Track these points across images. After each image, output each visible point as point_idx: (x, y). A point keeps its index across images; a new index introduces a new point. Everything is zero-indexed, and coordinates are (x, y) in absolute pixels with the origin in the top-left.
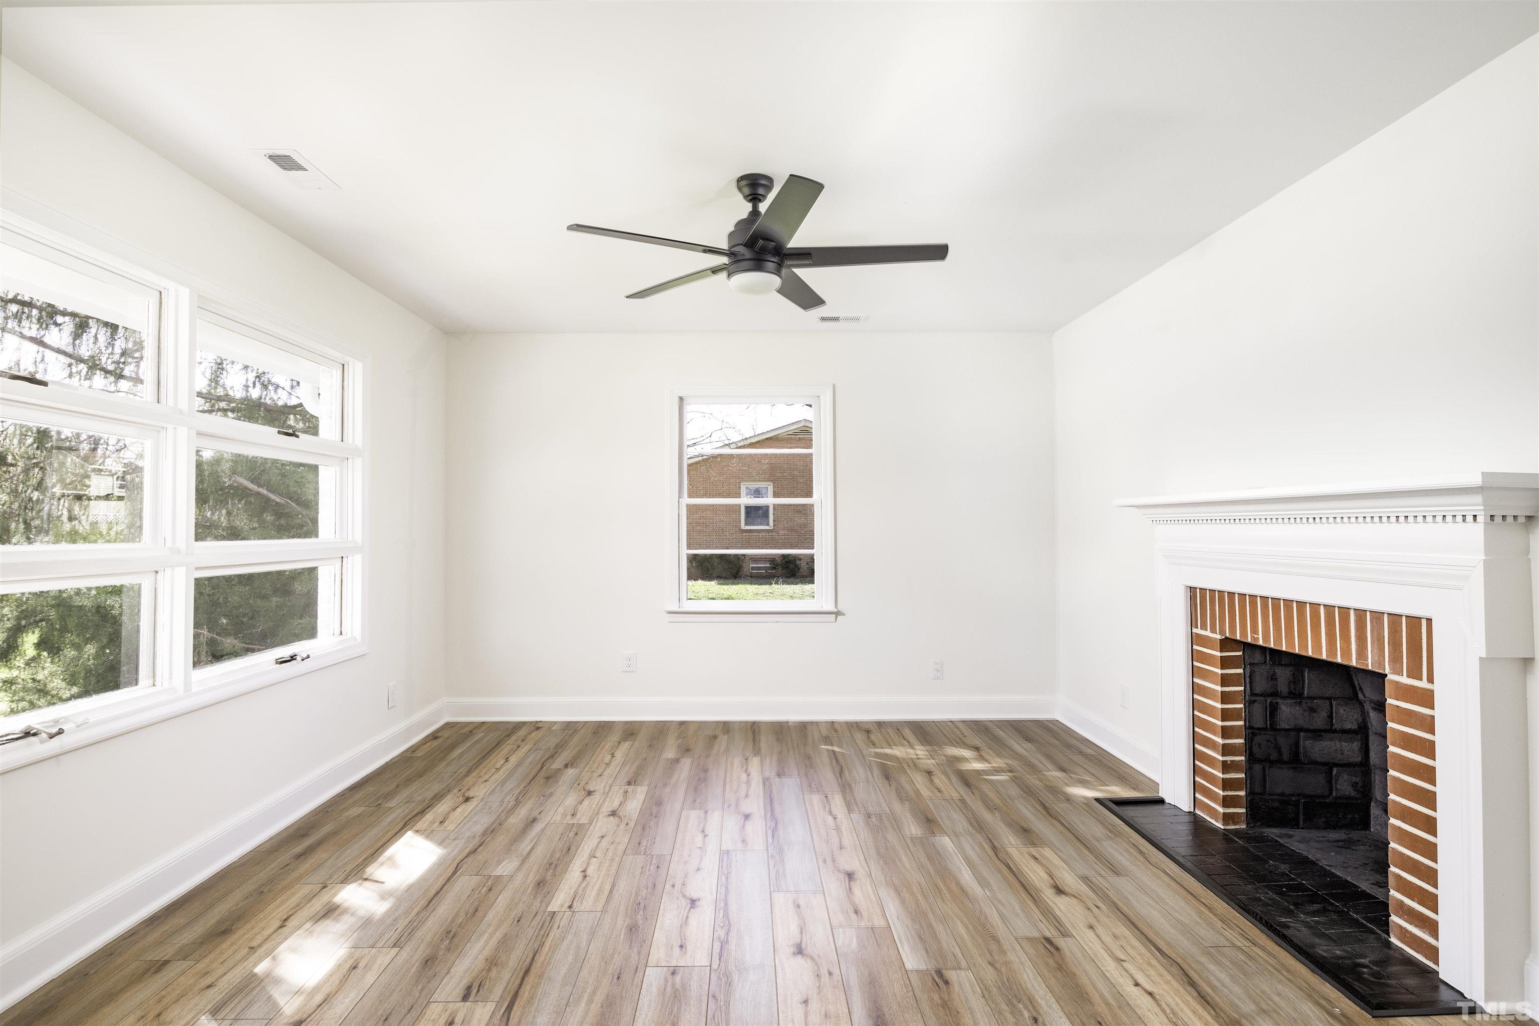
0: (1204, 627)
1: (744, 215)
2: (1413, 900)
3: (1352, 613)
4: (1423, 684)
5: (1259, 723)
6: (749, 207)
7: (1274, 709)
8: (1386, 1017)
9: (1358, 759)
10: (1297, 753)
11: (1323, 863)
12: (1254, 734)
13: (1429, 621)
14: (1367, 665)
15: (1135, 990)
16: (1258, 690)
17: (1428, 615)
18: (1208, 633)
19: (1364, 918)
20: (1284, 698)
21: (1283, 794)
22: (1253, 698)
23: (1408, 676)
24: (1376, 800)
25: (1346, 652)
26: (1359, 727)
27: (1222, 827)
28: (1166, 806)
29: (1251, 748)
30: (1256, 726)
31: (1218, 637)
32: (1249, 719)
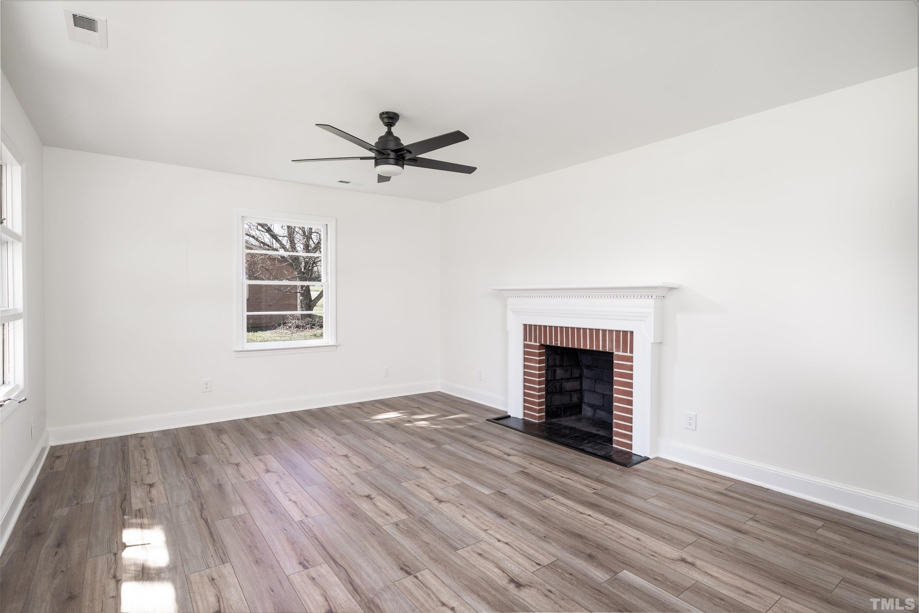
0: (530, 340)
1: (383, 134)
2: (622, 430)
3: (601, 331)
4: (628, 354)
5: (550, 378)
6: (386, 129)
7: (555, 371)
8: (631, 466)
9: (579, 388)
10: (561, 389)
11: (577, 427)
12: (548, 383)
13: (632, 333)
14: (606, 349)
15: (563, 478)
16: (550, 365)
17: (631, 330)
18: (533, 343)
19: (602, 441)
20: (558, 367)
21: (557, 405)
22: (548, 368)
23: (622, 352)
24: (584, 402)
25: (598, 345)
26: (580, 375)
27: (538, 422)
28: (512, 418)
29: (547, 388)
30: (549, 379)
31: (538, 344)
32: (546, 377)
